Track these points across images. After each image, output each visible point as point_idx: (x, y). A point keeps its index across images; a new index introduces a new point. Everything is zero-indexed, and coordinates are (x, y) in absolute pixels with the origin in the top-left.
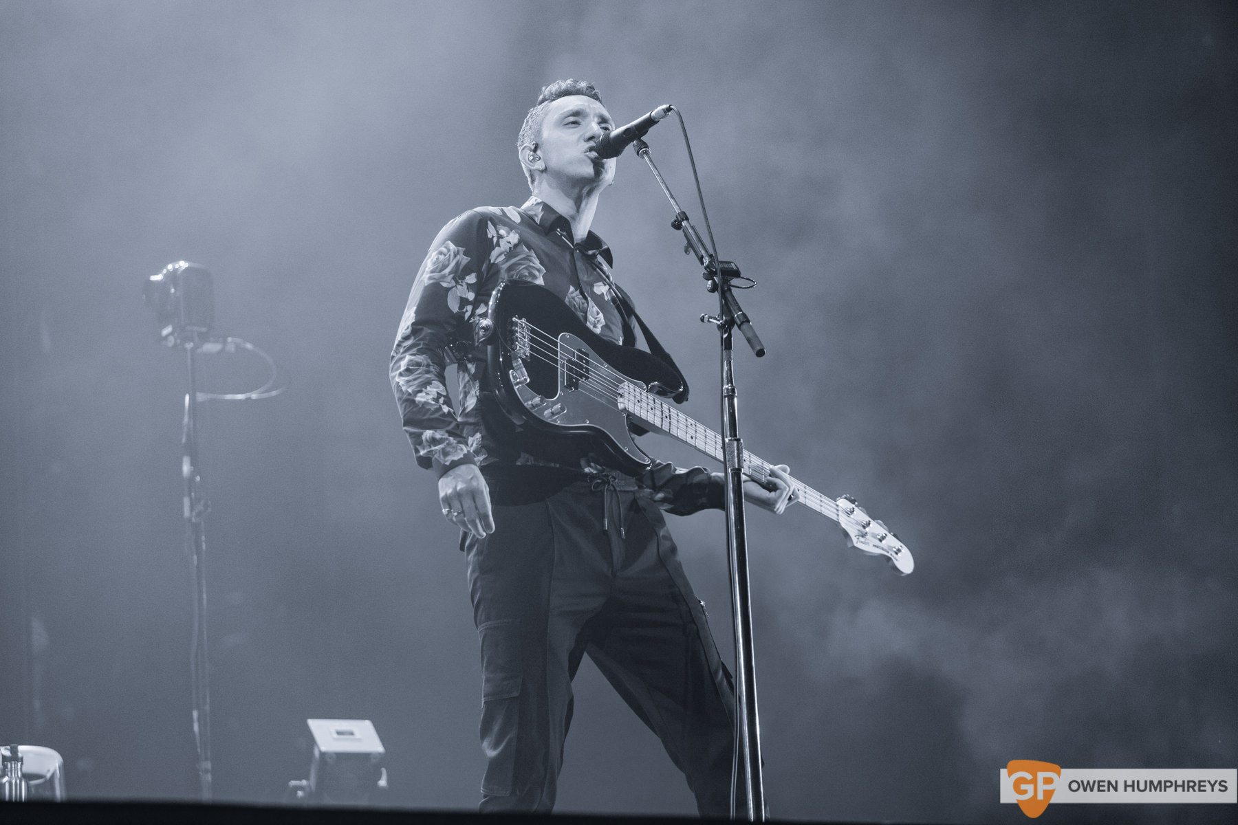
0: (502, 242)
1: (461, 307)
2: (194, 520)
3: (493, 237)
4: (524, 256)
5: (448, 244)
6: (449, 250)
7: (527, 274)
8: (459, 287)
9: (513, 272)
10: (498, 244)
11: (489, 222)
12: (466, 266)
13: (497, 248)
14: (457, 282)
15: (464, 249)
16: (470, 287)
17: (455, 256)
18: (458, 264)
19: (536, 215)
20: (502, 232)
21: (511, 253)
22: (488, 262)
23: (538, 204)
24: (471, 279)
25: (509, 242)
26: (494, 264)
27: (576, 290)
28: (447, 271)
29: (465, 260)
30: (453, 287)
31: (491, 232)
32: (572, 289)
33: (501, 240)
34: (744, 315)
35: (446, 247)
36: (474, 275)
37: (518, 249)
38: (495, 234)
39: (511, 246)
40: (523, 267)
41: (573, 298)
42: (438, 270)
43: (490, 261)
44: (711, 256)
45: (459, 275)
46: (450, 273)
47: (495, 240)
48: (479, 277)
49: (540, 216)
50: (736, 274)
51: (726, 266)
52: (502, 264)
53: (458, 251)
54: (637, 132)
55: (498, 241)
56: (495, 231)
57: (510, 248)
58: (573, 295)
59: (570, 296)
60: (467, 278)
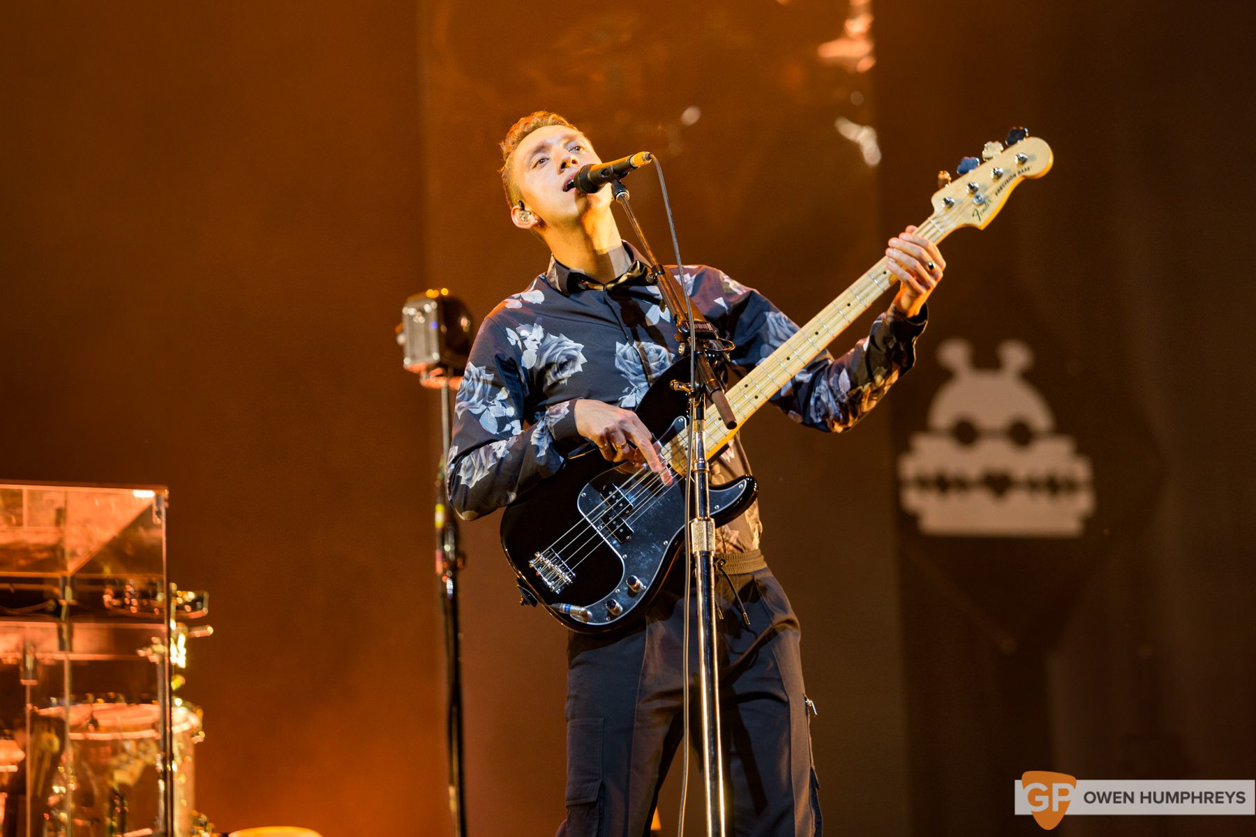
0: (528, 343)
1: (501, 428)
3: (517, 342)
4: (554, 343)
8: (491, 408)
9: (552, 367)
10: (525, 348)
13: (524, 353)
14: (487, 405)
15: (486, 368)
16: (506, 403)
17: (479, 378)
20: (524, 333)
21: (541, 349)
24: (504, 395)
25: (535, 340)
26: (531, 369)
28: (474, 397)
29: (491, 377)
30: (484, 411)
31: (513, 338)
32: (619, 345)
33: (525, 342)
36: (505, 389)
37: (547, 341)
38: (518, 338)
39: (539, 342)
40: (560, 354)
43: (525, 368)
45: (488, 393)
47: (520, 344)
48: (512, 389)
49: (557, 281)
52: (540, 364)
53: (480, 372)
54: (616, 175)
55: (523, 344)
56: (516, 335)
57: (538, 345)
58: (622, 351)
59: (620, 354)
60: (499, 395)
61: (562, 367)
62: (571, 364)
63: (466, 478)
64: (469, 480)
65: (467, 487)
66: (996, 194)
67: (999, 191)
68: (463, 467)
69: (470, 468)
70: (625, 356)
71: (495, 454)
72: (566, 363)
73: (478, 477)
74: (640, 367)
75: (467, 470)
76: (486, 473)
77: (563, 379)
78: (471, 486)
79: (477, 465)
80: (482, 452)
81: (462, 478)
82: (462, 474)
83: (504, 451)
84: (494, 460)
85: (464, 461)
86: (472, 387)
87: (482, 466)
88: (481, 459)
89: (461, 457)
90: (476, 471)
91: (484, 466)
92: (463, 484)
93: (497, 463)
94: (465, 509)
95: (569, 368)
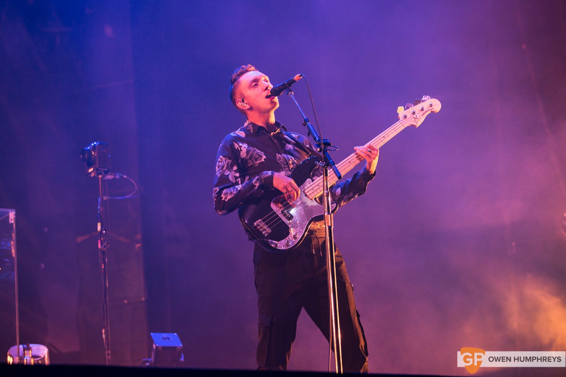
0: (242, 148)
1: (236, 180)
2: (102, 249)
3: (238, 148)
4: (252, 150)
5: (221, 157)
6: (222, 160)
7: (258, 157)
8: (232, 173)
9: (252, 159)
10: (241, 150)
11: (234, 143)
12: (231, 163)
13: (241, 152)
14: (230, 171)
15: (228, 157)
16: (236, 171)
17: (226, 161)
18: (228, 164)
19: (250, 129)
20: (240, 144)
21: (248, 152)
22: (240, 159)
23: (250, 124)
24: (235, 168)
25: (245, 147)
26: (244, 158)
28: (225, 168)
29: (230, 161)
30: (230, 174)
31: (236, 146)
32: (277, 154)
33: (241, 148)
34: (332, 161)
35: (220, 159)
36: (235, 166)
37: (249, 149)
38: (238, 147)
40: (255, 154)
42: (221, 169)
43: (241, 158)
44: (319, 137)
45: (230, 167)
46: (226, 169)
47: (239, 148)
48: (238, 166)
49: (252, 129)
50: (329, 145)
51: (325, 141)
52: (247, 157)
53: (226, 159)
54: (288, 86)
55: (240, 149)
56: (237, 145)
57: (246, 149)
58: (279, 156)
59: (278, 158)
60: (233, 168)
61: (256, 159)
62: (260, 158)
63: (224, 197)
64: (226, 198)
66: (422, 116)
67: (423, 115)
68: (223, 193)
69: (226, 194)
70: (280, 158)
71: (237, 189)
73: (229, 197)
74: (286, 163)
75: (225, 194)
76: (233, 196)
77: (256, 164)
78: (227, 200)
80: (232, 188)
81: (222, 197)
82: (222, 196)
83: (241, 188)
84: (236, 191)
85: (223, 191)
86: (223, 165)
87: (231, 193)
88: (231, 191)
89: (221, 190)
90: (229, 195)
91: (232, 193)
92: (223, 199)
93: (237, 192)
94: (223, 210)
95: (259, 160)
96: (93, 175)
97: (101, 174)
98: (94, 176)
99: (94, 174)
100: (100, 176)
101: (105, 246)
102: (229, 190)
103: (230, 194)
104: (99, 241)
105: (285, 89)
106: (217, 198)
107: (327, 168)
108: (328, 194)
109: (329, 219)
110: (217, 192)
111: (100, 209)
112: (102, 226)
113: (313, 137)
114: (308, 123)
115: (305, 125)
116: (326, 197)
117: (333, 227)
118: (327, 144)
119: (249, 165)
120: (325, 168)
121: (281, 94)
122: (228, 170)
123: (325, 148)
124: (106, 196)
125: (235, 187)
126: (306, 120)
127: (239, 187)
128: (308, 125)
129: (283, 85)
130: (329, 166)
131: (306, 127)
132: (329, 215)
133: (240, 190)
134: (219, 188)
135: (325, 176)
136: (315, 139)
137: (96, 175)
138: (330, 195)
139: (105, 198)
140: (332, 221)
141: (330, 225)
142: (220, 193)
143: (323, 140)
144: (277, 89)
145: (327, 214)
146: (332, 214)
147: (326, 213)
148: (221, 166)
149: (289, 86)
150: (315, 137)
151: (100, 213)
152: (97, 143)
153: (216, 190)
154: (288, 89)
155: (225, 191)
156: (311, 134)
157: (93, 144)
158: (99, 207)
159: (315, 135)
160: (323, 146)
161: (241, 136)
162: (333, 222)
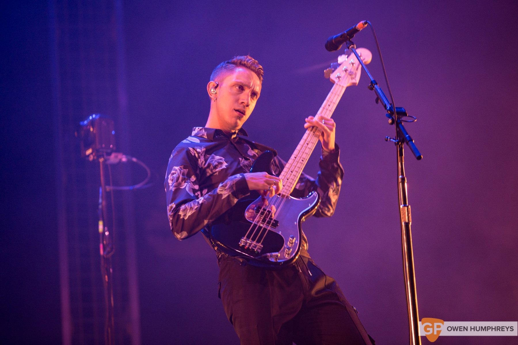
5: (175, 168)
6: (176, 170)
9: (211, 167)
12: (188, 173)
13: (199, 159)
15: (183, 166)
16: (194, 183)
17: (180, 171)
18: (183, 175)
19: (203, 135)
24: (193, 178)
25: (203, 154)
26: (202, 167)
27: (242, 159)
28: (180, 180)
29: (186, 171)
30: (186, 186)
31: (193, 152)
34: (409, 137)
35: (174, 170)
36: (193, 176)
38: (195, 153)
41: (244, 163)
42: (175, 182)
44: (391, 104)
46: (182, 181)
47: (197, 155)
48: (196, 176)
49: (206, 134)
50: (405, 114)
51: (399, 110)
52: (205, 165)
53: (181, 168)
54: (348, 37)
55: (198, 155)
57: (205, 156)
60: (191, 179)
61: (215, 167)
62: (220, 166)
63: (183, 214)
64: (185, 215)
65: (183, 219)
68: (181, 210)
69: (185, 210)
71: (198, 202)
72: (217, 165)
73: (189, 214)
76: (194, 211)
77: (216, 172)
78: (186, 218)
79: (189, 208)
80: (192, 203)
81: (181, 215)
82: (181, 213)
83: (203, 201)
84: (197, 205)
85: (181, 208)
86: (178, 176)
87: (191, 208)
88: (191, 205)
89: (178, 206)
90: (188, 211)
91: (193, 209)
92: (182, 218)
93: (199, 206)
94: (182, 231)
95: (219, 167)
96: (91, 158)
97: (103, 156)
98: (94, 160)
99: (94, 157)
100: (101, 160)
101: (109, 253)
102: (188, 205)
103: (190, 210)
104: (101, 245)
105: (345, 41)
106: (174, 216)
107: (402, 145)
108: (403, 180)
109: (405, 212)
110: (174, 209)
111: (102, 203)
112: (104, 226)
113: (383, 104)
114: (376, 86)
115: (371, 89)
116: (401, 183)
117: (411, 223)
118: (402, 113)
119: (208, 174)
120: (400, 146)
121: (340, 48)
122: (185, 182)
123: (398, 118)
124: (109, 185)
125: (195, 201)
126: (373, 82)
127: (201, 200)
128: (376, 89)
129: (342, 36)
130: (405, 143)
131: (373, 91)
132: (406, 208)
133: (202, 203)
134: (175, 204)
135: (399, 156)
136: (385, 106)
137: (95, 157)
138: (406, 181)
139: (108, 188)
140: (410, 215)
141: (407, 221)
142: (176, 210)
143: (396, 108)
144: (333, 41)
145: (403, 207)
146: (410, 207)
147: (401, 204)
148: (176, 178)
149: (350, 36)
150: (386, 104)
151: (102, 209)
152: (96, 115)
153: (172, 207)
154: (348, 42)
155: (183, 207)
156: (380, 100)
157: (91, 118)
158: (100, 201)
159: (386, 102)
160: (396, 116)
161: (195, 143)
162: (411, 217)
